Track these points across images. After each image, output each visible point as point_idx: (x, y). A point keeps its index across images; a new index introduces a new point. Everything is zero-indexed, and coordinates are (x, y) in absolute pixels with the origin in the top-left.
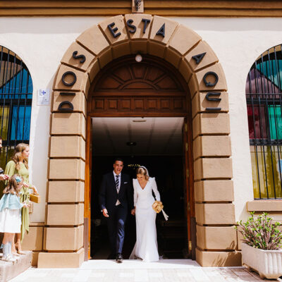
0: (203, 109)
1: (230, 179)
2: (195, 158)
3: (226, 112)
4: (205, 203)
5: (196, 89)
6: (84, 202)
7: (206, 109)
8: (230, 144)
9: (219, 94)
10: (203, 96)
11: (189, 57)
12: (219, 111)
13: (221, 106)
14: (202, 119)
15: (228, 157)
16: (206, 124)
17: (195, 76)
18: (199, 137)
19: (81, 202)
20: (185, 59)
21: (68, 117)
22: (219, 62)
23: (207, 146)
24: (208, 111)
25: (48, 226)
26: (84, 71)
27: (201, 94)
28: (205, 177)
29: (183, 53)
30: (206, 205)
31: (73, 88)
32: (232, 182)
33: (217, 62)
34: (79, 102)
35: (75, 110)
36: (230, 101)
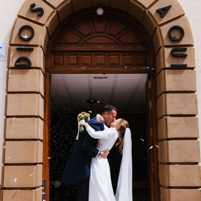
0: (168, 65)
1: (196, 139)
2: (159, 116)
3: (192, 69)
4: (170, 164)
5: (161, 44)
6: (42, 163)
7: (172, 65)
8: (196, 103)
9: (185, 50)
10: (167, 51)
11: (153, 10)
12: (184, 67)
13: (186, 62)
14: (166, 75)
15: (194, 116)
16: (171, 81)
17: (160, 30)
18: (164, 95)
19: (40, 163)
20: (149, 12)
21: (26, 74)
22: (185, 15)
23: (172, 104)
24: (173, 67)
25: (5, 189)
26: (42, 25)
27: (166, 49)
28: (169, 137)
29: (147, 6)
30: (170, 166)
31: (31, 43)
32: (199, 142)
33: (183, 15)
34: (37, 57)
35: (33, 66)
36: (196, 57)
